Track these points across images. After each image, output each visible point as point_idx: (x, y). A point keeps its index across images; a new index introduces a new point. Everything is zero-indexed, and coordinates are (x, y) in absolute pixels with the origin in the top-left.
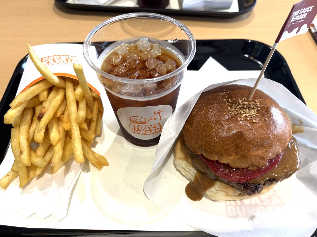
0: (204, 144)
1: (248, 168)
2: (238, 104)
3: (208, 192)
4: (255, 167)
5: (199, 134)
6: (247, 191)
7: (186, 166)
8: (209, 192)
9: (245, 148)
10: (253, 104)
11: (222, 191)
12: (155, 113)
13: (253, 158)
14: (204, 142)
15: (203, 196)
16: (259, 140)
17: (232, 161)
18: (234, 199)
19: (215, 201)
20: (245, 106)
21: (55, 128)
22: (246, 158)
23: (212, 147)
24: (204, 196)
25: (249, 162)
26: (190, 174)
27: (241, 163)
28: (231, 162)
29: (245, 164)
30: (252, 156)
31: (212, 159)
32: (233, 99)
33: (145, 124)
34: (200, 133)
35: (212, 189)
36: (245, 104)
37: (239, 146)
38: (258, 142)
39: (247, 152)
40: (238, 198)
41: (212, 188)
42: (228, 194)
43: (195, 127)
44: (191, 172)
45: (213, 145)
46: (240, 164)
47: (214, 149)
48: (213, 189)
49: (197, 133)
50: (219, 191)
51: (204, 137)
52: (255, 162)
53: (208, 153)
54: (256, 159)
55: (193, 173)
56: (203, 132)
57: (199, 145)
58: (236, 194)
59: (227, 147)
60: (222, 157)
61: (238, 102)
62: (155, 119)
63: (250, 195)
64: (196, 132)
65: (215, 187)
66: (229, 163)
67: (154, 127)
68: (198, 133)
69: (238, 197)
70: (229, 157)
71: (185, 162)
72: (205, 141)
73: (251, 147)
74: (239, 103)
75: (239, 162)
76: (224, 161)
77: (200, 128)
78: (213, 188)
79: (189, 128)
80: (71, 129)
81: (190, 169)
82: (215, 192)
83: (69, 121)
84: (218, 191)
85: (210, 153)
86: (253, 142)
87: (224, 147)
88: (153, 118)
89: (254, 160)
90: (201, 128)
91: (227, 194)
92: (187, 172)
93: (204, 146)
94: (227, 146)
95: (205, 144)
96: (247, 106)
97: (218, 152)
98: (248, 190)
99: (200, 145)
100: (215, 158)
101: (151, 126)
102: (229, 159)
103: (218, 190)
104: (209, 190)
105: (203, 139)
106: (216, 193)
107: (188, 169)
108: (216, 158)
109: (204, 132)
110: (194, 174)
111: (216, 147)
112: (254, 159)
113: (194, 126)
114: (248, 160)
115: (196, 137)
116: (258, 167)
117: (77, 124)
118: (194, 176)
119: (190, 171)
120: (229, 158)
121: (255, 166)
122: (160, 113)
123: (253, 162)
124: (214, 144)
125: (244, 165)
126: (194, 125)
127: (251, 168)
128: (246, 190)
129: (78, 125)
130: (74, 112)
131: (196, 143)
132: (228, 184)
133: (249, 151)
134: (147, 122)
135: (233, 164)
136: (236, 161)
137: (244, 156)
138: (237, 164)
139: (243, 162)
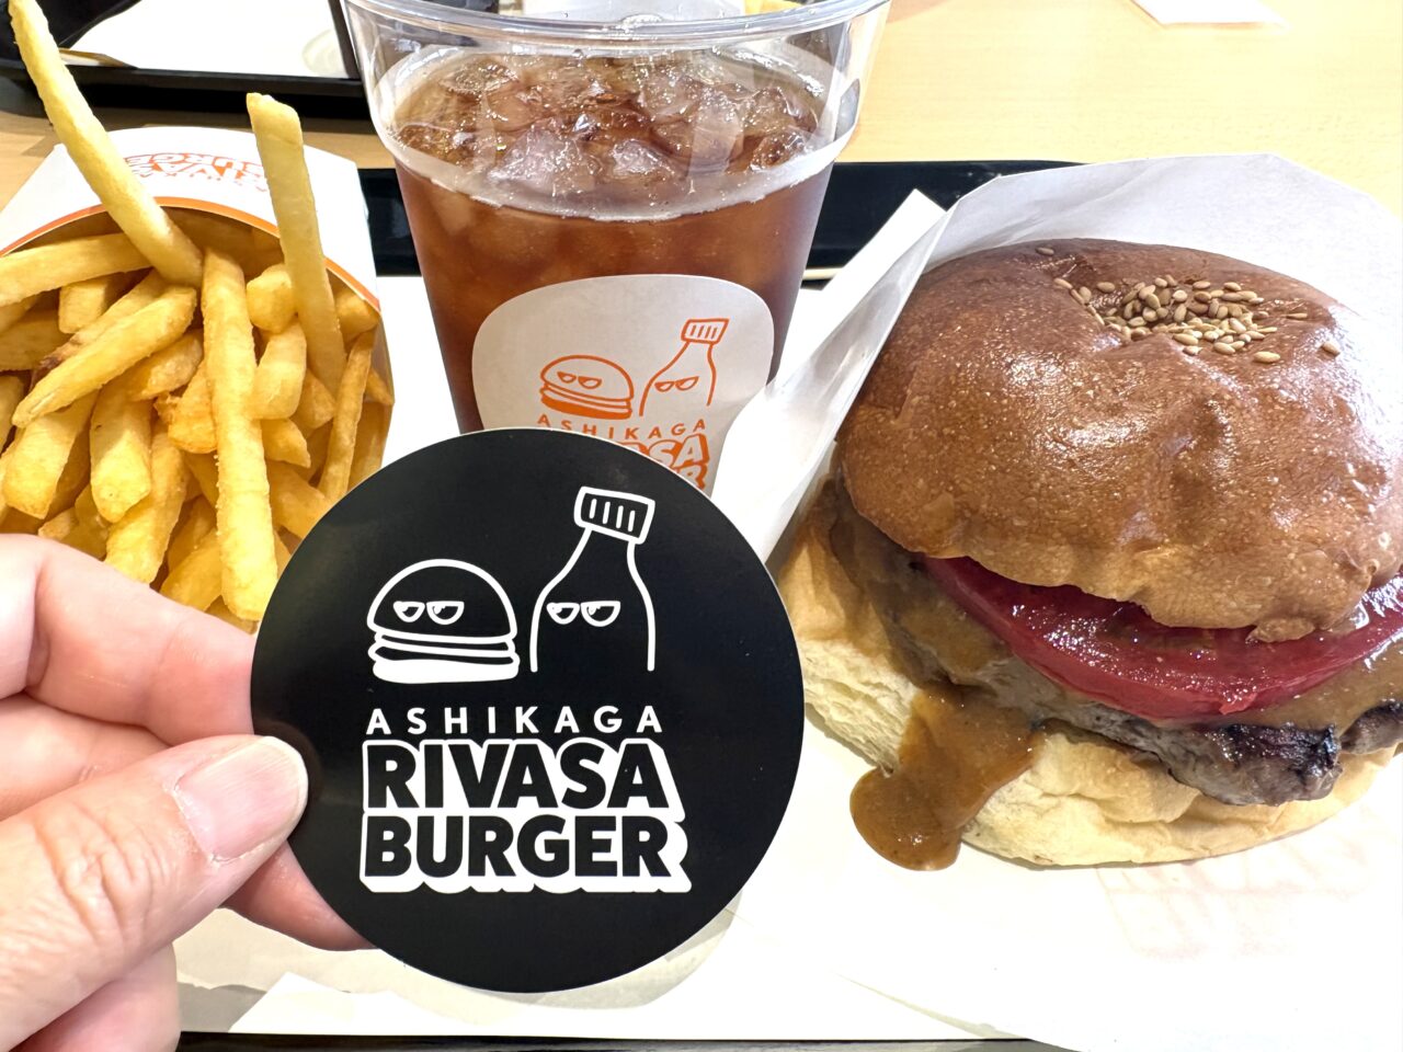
0: (991, 482)
1: (1252, 627)
2: (1138, 306)
3: (998, 810)
4: (1299, 623)
5: (953, 438)
6: (1262, 768)
7: (855, 670)
8: (1001, 807)
9: (1240, 491)
10: (1222, 300)
11: (1078, 795)
12: (687, 336)
13: (1289, 552)
14: (988, 473)
15: (960, 840)
16: (1315, 450)
17: (1163, 581)
18: (1150, 850)
19: (1035, 864)
20: (1181, 312)
21: (129, 442)
22: (1249, 556)
23: (1038, 495)
24: (968, 836)
25: (1269, 580)
26: (879, 710)
27: (1216, 591)
28: (1154, 586)
29: (1242, 597)
30: (1285, 544)
31: (1037, 579)
32: (1101, 285)
33: (626, 416)
34: (957, 429)
35: (1022, 787)
36: (1177, 303)
37: (1197, 483)
38: (1310, 458)
39: (1251, 517)
40: (1176, 844)
41: (1022, 777)
42: (1116, 818)
43: (919, 405)
44: (886, 702)
45: (1043, 486)
46: (1211, 598)
47: (1050, 510)
48: (1030, 788)
49: (940, 435)
50: (1063, 799)
51: (987, 447)
52: (1301, 583)
53: (1011, 541)
54: (1308, 563)
55: (900, 699)
56: (974, 418)
57: (955, 496)
58: (1169, 819)
59: (1129, 489)
60: (1102, 559)
61: (1132, 294)
62: (683, 381)
63: (1273, 797)
64: (929, 429)
65: (1034, 773)
66: (1144, 591)
67: (671, 446)
68: (946, 431)
69: (1179, 835)
70: (1137, 556)
71: (844, 650)
72: (995, 465)
73: (1276, 486)
74: (1138, 297)
75: (1205, 584)
76: (1113, 583)
77: (954, 403)
78: (1026, 781)
79: (881, 420)
80: (215, 452)
81: (879, 686)
82: (1037, 802)
83: (212, 413)
84: (1053, 801)
85: (1028, 539)
86: (1287, 461)
87: (1111, 492)
88: (675, 374)
89: (1301, 572)
90: (963, 403)
91: (1108, 821)
92: (858, 705)
93: (987, 497)
94: (1130, 483)
95: (996, 481)
96: (1188, 310)
97: (1077, 523)
98: (1267, 765)
99: (962, 493)
100: (1057, 569)
101: (655, 439)
102: (1144, 569)
103: (1059, 789)
104: (1004, 792)
105: (981, 457)
106: (1041, 813)
107: (867, 683)
108: (1063, 571)
109: (981, 421)
110: (903, 710)
111: (1064, 494)
112: (1299, 562)
113: (916, 400)
114: (1263, 565)
115: (931, 457)
116: (1319, 621)
117: (254, 422)
118: (904, 719)
119: (874, 693)
120: (1142, 564)
121: (1301, 615)
122: (712, 344)
123: (1290, 584)
124: (1047, 478)
125: (1234, 605)
126: (913, 396)
127: (1273, 627)
128: (1252, 767)
129: (257, 431)
130: (242, 370)
131: (933, 491)
132: (1122, 746)
133: (1267, 512)
134: (636, 404)
135: (1171, 599)
136: (1189, 578)
137: (1237, 544)
138: (1192, 595)
139: (1233, 584)
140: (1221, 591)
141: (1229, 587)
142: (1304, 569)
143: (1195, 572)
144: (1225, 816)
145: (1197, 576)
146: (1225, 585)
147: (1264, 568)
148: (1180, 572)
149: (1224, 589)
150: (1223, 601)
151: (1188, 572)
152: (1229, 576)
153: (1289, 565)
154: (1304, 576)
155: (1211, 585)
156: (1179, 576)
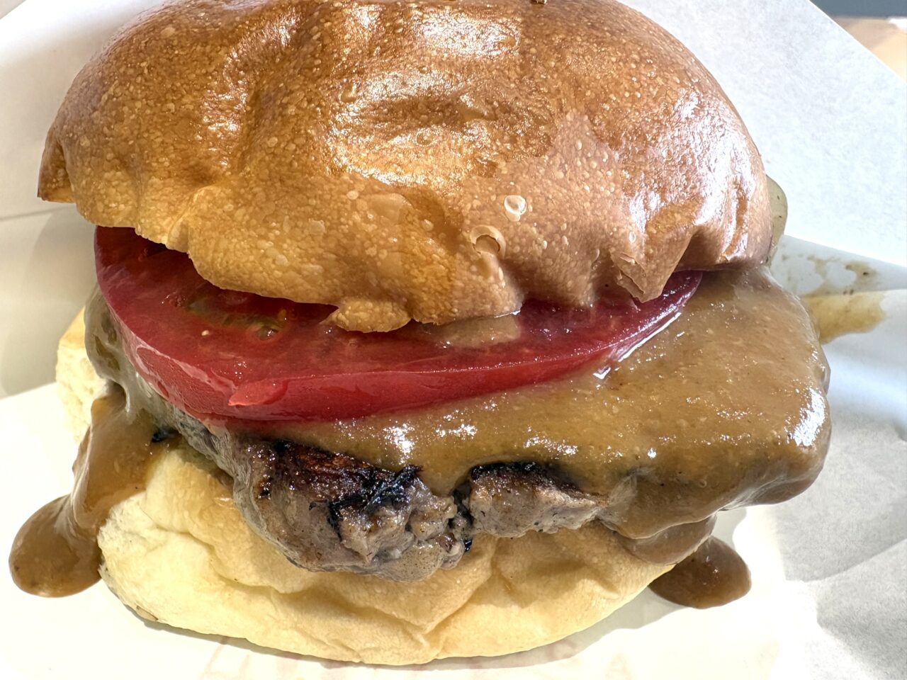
13: (353, 194)
27: (261, 237)
29: (292, 250)
30: (346, 177)
35: (132, 510)
40: (297, 627)
41: (134, 498)
42: (221, 572)
46: (256, 246)
48: (139, 513)
52: (368, 238)
60: (145, 186)
69: (293, 613)
75: (248, 227)
76: (159, 221)
78: (137, 504)
82: (147, 534)
84: (161, 536)
85: (90, 164)
89: (366, 220)
100: (116, 203)
103: (168, 521)
106: (149, 549)
114: (313, 202)
121: (386, 295)
123: (351, 237)
127: (356, 311)
135: (212, 245)
136: (231, 215)
137: (284, 169)
138: (235, 240)
139: (281, 229)
140: (265, 238)
141: (277, 232)
142: (371, 216)
143: (236, 209)
144: (361, 603)
145: (240, 213)
146: (270, 229)
147: (315, 208)
148: (221, 206)
149: (271, 235)
150: (269, 253)
151: (229, 206)
152: (275, 215)
153: (348, 207)
154: (370, 228)
155: (255, 228)
156: (219, 212)
